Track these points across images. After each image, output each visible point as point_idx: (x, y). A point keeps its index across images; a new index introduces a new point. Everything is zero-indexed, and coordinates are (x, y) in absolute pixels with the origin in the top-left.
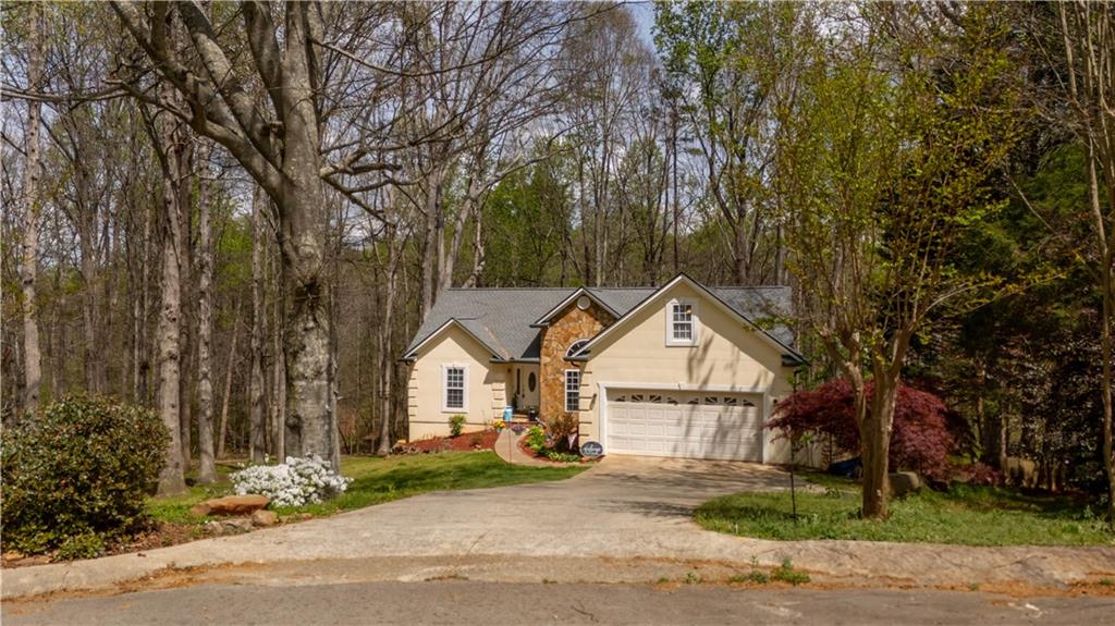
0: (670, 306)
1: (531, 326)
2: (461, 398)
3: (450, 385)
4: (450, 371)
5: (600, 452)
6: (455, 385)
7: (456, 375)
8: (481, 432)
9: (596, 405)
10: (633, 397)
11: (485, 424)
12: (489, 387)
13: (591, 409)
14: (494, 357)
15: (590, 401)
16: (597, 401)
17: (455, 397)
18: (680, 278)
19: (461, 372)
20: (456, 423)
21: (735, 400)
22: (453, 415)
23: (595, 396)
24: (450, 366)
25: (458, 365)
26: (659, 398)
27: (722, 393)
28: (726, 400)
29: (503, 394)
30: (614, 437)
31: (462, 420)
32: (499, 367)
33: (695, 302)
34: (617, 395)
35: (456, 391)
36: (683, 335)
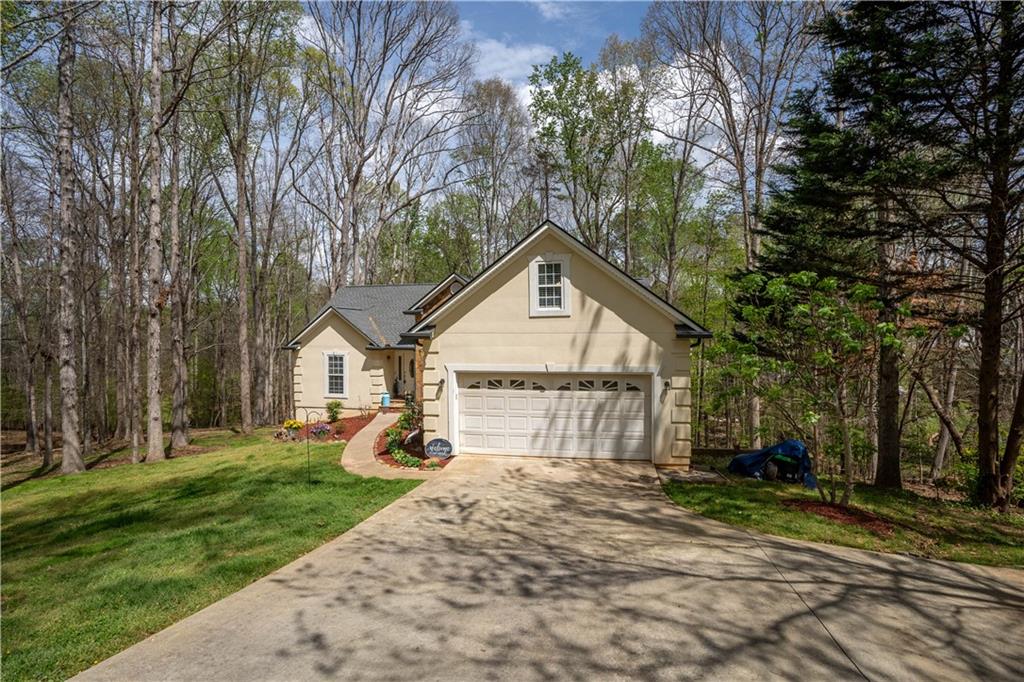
0: (534, 266)
1: (405, 313)
2: (342, 384)
3: (331, 371)
4: (330, 358)
5: (449, 452)
6: (336, 372)
7: (336, 362)
8: (358, 418)
9: (444, 394)
10: (490, 383)
11: (360, 409)
12: (367, 373)
13: (438, 398)
14: (371, 344)
15: (436, 388)
16: (444, 389)
17: (336, 384)
18: (546, 227)
19: (341, 359)
20: (333, 409)
21: (615, 384)
22: (330, 401)
23: (442, 382)
24: (331, 353)
25: (338, 352)
26: (522, 383)
27: (599, 375)
28: (605, 383)
29: (382, 380)
30: (467, 433)
31: (338, 405)
32: (377, 354)
33: (565, 261)
34: (471, 380)
35: (336, 378)
36: (550, 303)
